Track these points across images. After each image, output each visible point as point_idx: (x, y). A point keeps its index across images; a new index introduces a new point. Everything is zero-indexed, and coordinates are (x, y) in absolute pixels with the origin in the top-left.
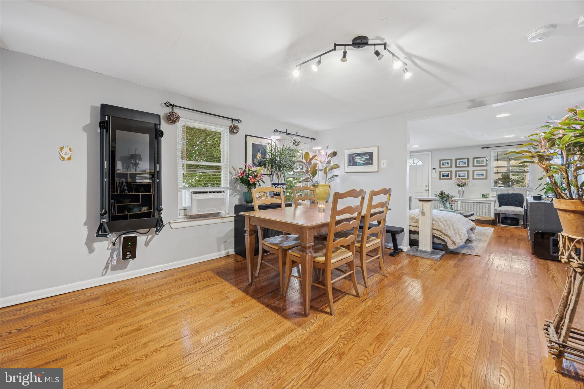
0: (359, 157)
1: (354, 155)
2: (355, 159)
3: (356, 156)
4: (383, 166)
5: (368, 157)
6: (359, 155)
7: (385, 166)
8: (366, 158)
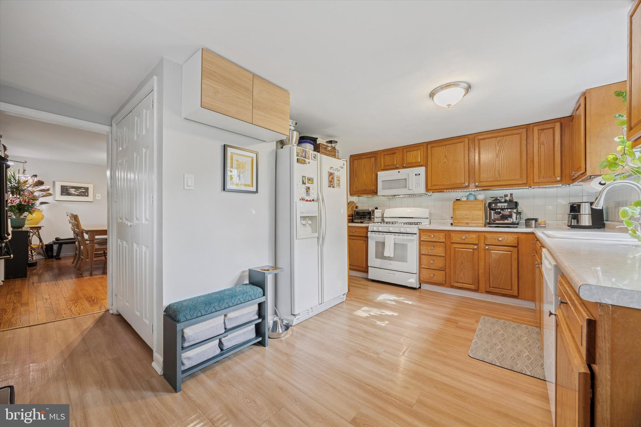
0: (74, 190)
1: (68, 187)
2: (69, 190)
3: (70, 188)
4: (97, 198)
5: (84, 191)
6: (73, 187)
7: (100, 198)
8: (82, 191)
